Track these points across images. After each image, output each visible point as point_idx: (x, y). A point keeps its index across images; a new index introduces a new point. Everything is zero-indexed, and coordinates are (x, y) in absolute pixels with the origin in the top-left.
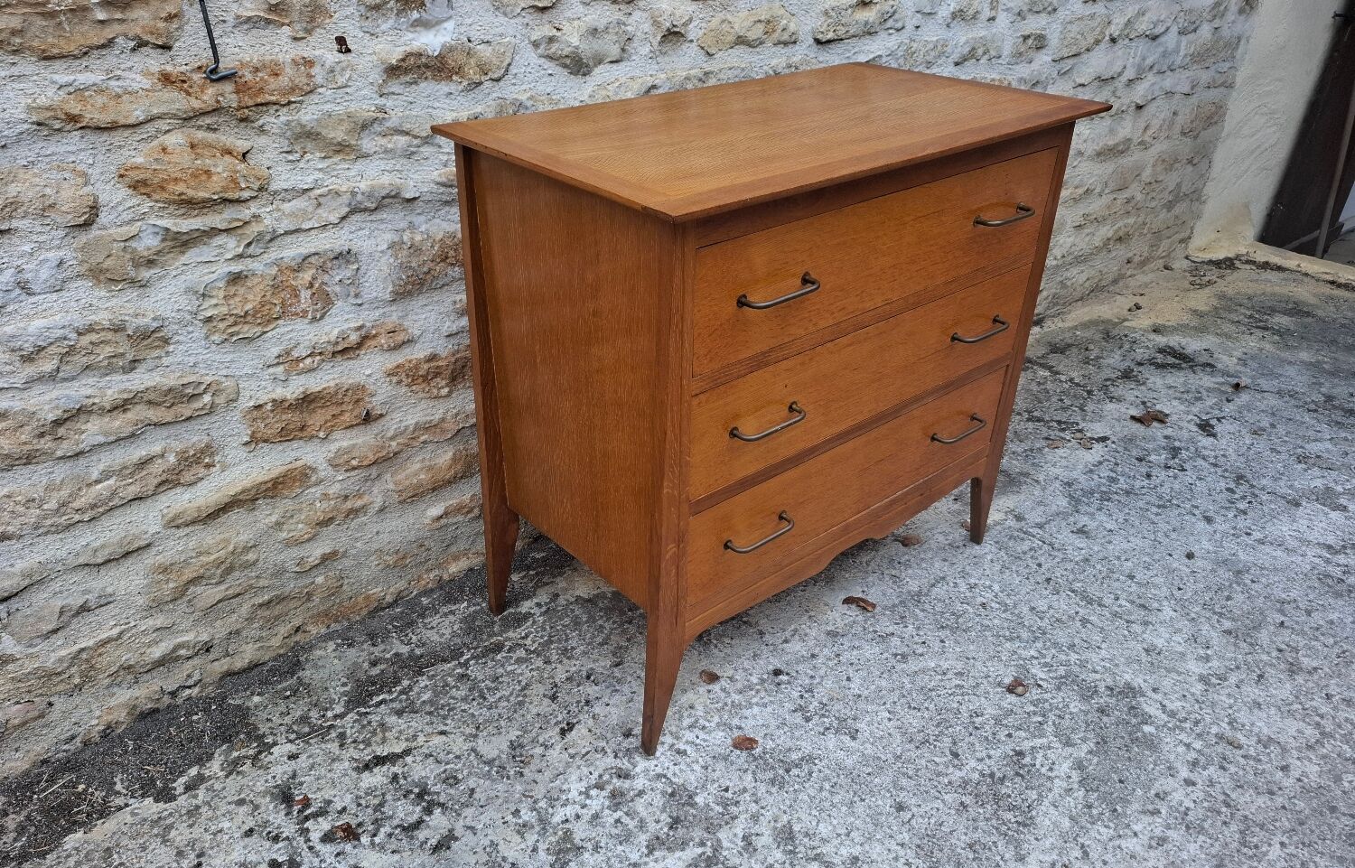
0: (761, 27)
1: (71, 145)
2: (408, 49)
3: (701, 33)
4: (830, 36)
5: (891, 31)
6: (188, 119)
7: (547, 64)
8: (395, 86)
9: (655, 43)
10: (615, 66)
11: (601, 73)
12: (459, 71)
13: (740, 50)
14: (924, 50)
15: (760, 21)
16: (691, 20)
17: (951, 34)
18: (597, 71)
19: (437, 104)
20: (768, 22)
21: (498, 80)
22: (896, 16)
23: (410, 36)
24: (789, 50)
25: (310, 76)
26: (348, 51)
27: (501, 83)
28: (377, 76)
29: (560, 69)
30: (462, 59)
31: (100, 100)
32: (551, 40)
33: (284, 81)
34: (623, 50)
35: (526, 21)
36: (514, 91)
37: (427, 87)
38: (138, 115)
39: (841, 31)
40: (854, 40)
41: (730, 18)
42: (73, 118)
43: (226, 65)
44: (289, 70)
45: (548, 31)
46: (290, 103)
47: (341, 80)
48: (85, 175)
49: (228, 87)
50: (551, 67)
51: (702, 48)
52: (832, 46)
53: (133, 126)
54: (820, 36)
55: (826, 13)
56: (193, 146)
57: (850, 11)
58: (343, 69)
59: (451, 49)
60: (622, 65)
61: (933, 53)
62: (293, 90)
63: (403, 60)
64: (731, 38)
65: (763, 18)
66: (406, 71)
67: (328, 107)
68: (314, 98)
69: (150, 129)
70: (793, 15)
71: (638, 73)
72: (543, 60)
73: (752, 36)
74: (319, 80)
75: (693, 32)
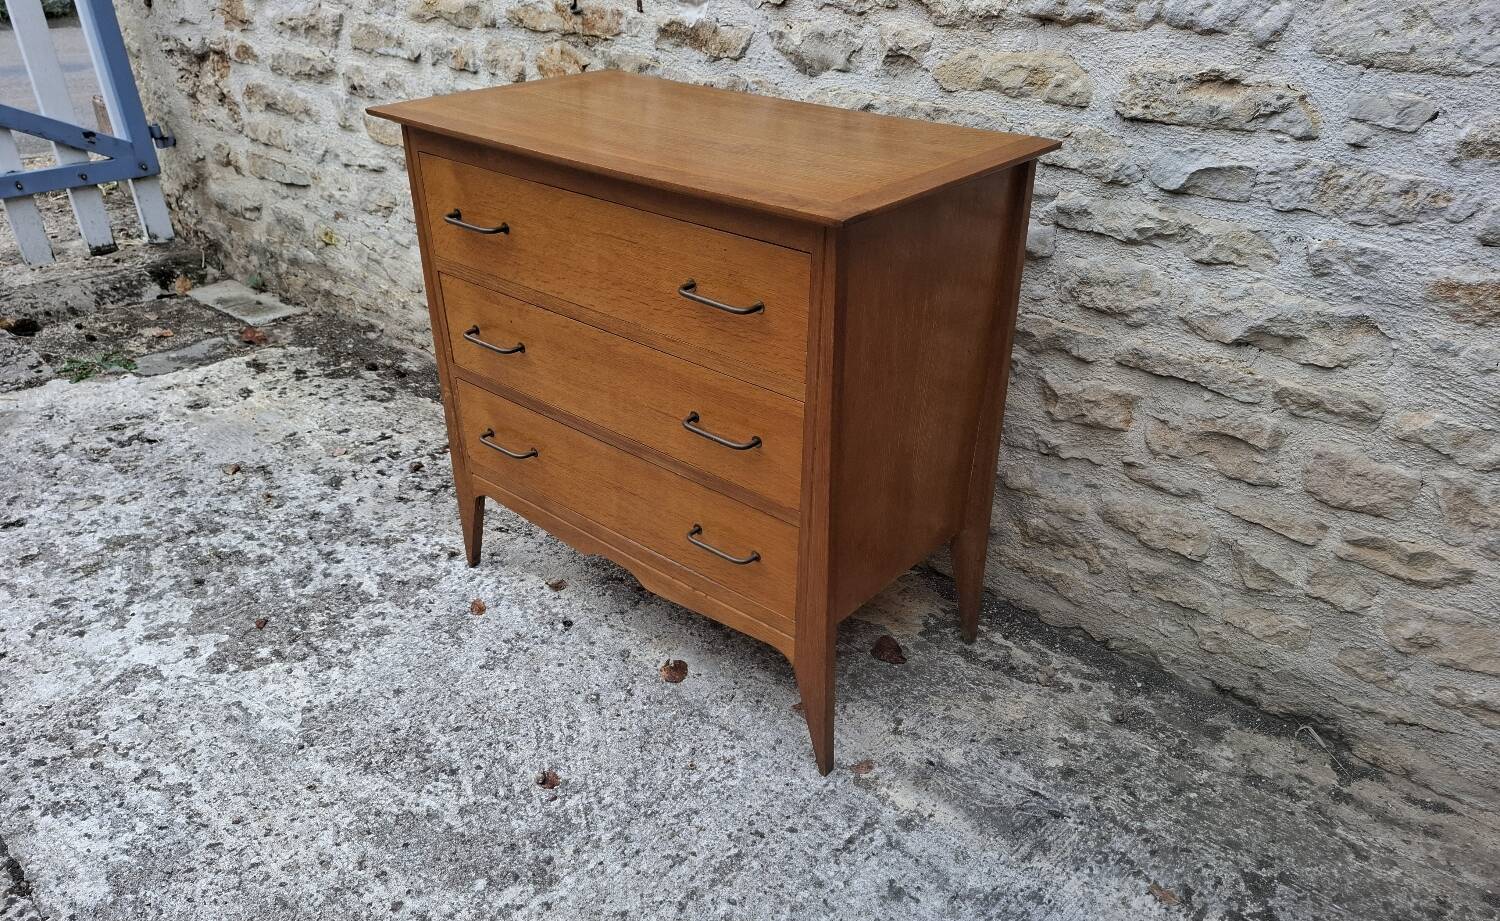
0: (1023, 74)
1: (520, 35)
2: (673, 18)
3: (939, 63)
4: (1137, 111)
5: (1280, 137)
6: (565, 35)
7: (780, 57)
8: (666, 45)
9: (881, 63)
10: (841, 74)
11: (828, 79)
12: (705, 43)
13: (990, 96)
14: (1372, 189)
15: (1021, 67)
16: (928, 47)
17: (1464, 181)
18: (825, 75)
19: (691, 67)
20: (1035, 71)
21: (736, 60)
22: (1290, 115)
23: (679, 8)
24: (1072, 115)
25: (618, 23)
26: (642, 11)
27: (739, 63)
28: (654, 34)
29: (789, 64)
30: (708, 35)
31: (533, 13)
32: (781, 35)
33: (604, 23)
34: (848, 60)
35: (766, 13)
36: (746, 73)
37: (687, 51)
38: (544, 27)
39: (1160, 111)
40: (1192, 130)
41: (982, 54)
42: (521, 21)
43: (580, 6)
44: (609, 17)
45: (779, 26)
46: (606, 39)
47: (635, 32)
48: (523, 54)
49: (579, 20)
50: (783, 61)
51: (936, 80)
52: (1150, 128)
53: (544, 32)
54: (1121, 109)
55: (1133, 79)
56: (562, 53)
57: (1180, 86)
58: (637, 23)
59: (703, 25)
60: (848, 76)
61: (1399, 202)
62: (608, 30)
63: (669, 25)
64: (979, 79)
65: (1025, 64)
66: (673, 35)
67: (626, 48)
68: (619, 40)
69: (550, 36)
70: (1087, 72)
71: (861, 87)
72: (776, 52)
73: (1006, 82)
74: (623, 27)
75: (929, 60)
